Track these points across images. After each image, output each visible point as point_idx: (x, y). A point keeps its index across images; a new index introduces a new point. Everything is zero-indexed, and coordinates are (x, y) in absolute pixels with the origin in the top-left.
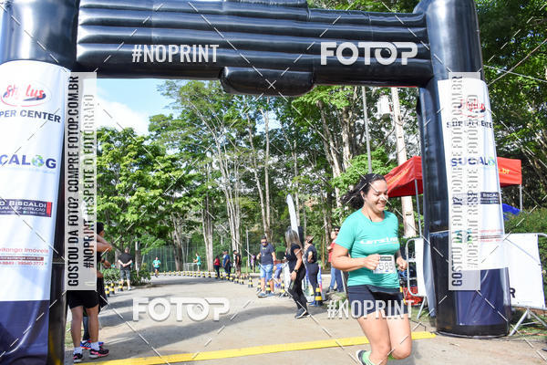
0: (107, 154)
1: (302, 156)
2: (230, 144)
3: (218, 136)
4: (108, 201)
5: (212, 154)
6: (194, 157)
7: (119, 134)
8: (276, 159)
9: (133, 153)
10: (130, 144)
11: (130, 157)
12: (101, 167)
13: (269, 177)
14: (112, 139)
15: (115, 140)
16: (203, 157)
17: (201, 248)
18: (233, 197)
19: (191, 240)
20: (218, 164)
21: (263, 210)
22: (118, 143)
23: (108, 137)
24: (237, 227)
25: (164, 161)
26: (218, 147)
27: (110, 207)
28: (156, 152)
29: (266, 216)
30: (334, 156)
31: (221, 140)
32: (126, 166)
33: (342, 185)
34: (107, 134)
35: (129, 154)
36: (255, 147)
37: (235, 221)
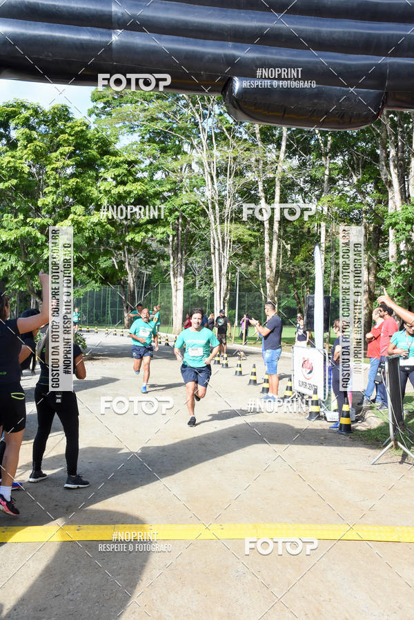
0: (26, 147)
1: (339, 161)
2: (223, 133)
3: (204, 117)
4: (25, 224)
5: (192, 147)
6: (163, 150)
7: (45, 115)
8: (295, 162)
9: (67, 149)
10: (63, 132)
11: (62, 154)
12: (15, 169)
13: (282, 191)
14: (33, 121)
15: (39, 124)
16: (179, 151)
17: (165, 292)
18: (222, 222)
19: (150, 276)
20: (200, 164)
21: (267, 246)
22: (43, 128)
23: (27, 119)
24: (224, 270)
25: (117, 165)
26: (204, 137)
27: (29, 234)
28: (105, 148)
29: (270, 254)
30: (394, 171)
31: (208, 124)
32: (55, 169)
33: (402, 225)
34: (26, 113)
35: (61, 150)
36: (263, 141)
37: (221, 261)
